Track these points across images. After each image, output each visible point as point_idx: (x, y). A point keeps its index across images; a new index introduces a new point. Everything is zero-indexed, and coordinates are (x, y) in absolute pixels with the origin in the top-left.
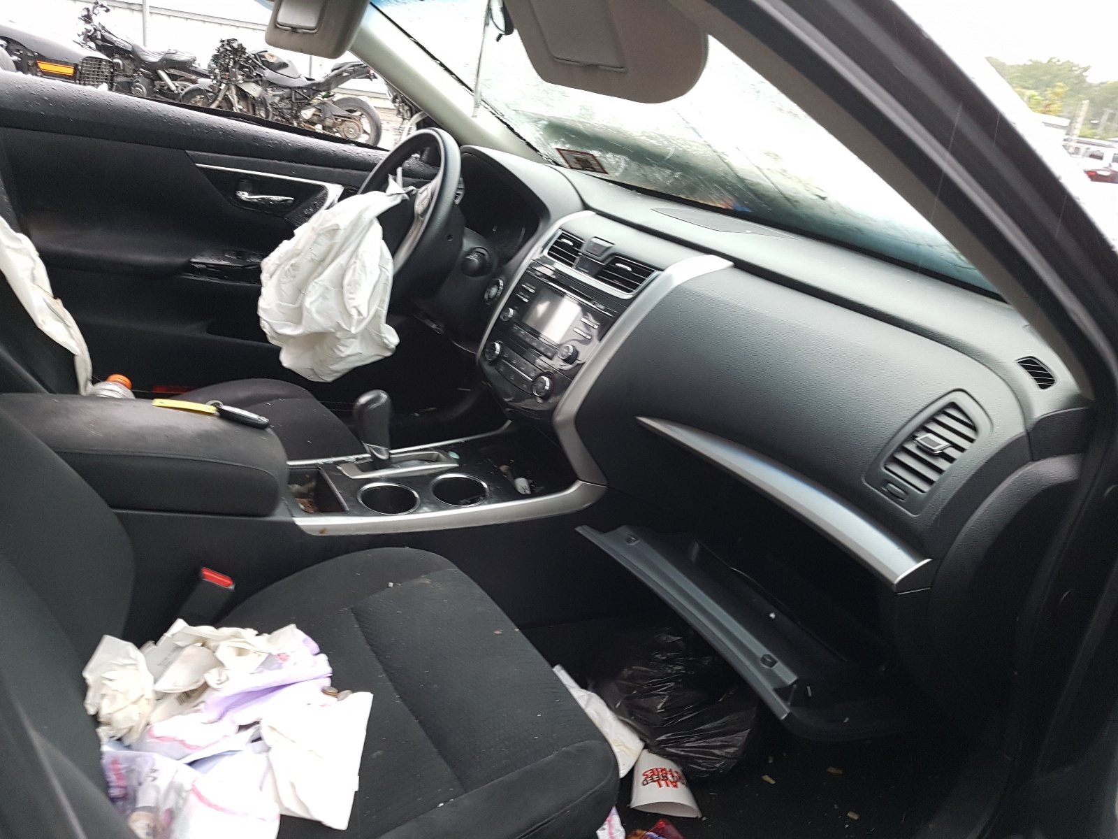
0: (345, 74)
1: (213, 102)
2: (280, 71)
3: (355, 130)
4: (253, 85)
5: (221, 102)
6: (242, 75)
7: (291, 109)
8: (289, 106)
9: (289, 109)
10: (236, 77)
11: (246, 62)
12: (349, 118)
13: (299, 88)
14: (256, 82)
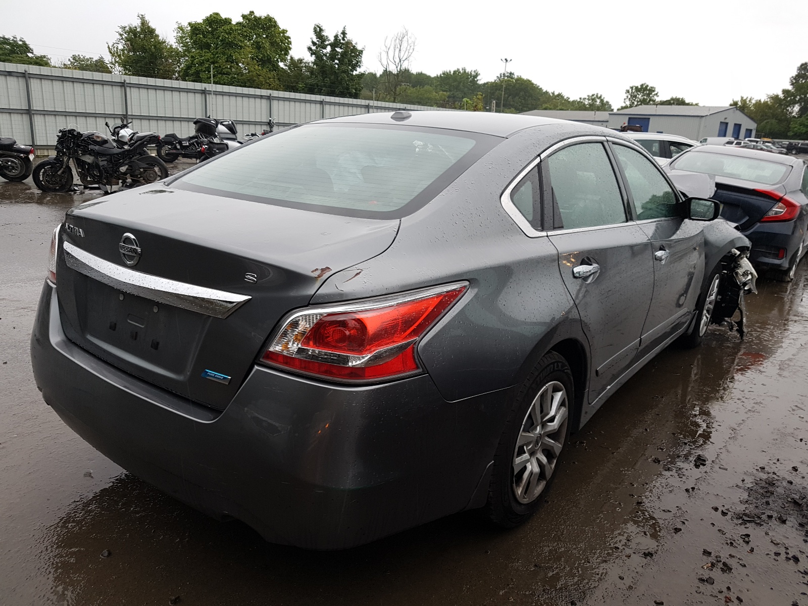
0: (145, 143)
1: (60, 170)
2: (104, 146)
3: (153, 175)
4: (88, 156)
5: (65, 168)
6: (81, 151)
7: (113, 167)
8: (111, 166)
9: (111, 167)
10: (77, 153)
11: (82, 142)
12: (149, 168)
13: (117, 154)
14: (90, 154)
